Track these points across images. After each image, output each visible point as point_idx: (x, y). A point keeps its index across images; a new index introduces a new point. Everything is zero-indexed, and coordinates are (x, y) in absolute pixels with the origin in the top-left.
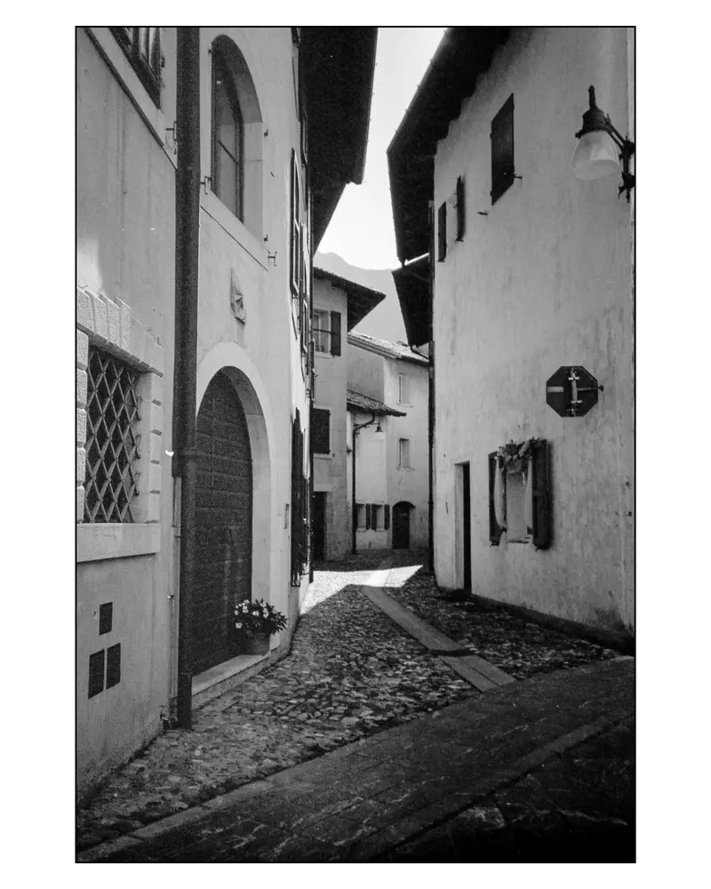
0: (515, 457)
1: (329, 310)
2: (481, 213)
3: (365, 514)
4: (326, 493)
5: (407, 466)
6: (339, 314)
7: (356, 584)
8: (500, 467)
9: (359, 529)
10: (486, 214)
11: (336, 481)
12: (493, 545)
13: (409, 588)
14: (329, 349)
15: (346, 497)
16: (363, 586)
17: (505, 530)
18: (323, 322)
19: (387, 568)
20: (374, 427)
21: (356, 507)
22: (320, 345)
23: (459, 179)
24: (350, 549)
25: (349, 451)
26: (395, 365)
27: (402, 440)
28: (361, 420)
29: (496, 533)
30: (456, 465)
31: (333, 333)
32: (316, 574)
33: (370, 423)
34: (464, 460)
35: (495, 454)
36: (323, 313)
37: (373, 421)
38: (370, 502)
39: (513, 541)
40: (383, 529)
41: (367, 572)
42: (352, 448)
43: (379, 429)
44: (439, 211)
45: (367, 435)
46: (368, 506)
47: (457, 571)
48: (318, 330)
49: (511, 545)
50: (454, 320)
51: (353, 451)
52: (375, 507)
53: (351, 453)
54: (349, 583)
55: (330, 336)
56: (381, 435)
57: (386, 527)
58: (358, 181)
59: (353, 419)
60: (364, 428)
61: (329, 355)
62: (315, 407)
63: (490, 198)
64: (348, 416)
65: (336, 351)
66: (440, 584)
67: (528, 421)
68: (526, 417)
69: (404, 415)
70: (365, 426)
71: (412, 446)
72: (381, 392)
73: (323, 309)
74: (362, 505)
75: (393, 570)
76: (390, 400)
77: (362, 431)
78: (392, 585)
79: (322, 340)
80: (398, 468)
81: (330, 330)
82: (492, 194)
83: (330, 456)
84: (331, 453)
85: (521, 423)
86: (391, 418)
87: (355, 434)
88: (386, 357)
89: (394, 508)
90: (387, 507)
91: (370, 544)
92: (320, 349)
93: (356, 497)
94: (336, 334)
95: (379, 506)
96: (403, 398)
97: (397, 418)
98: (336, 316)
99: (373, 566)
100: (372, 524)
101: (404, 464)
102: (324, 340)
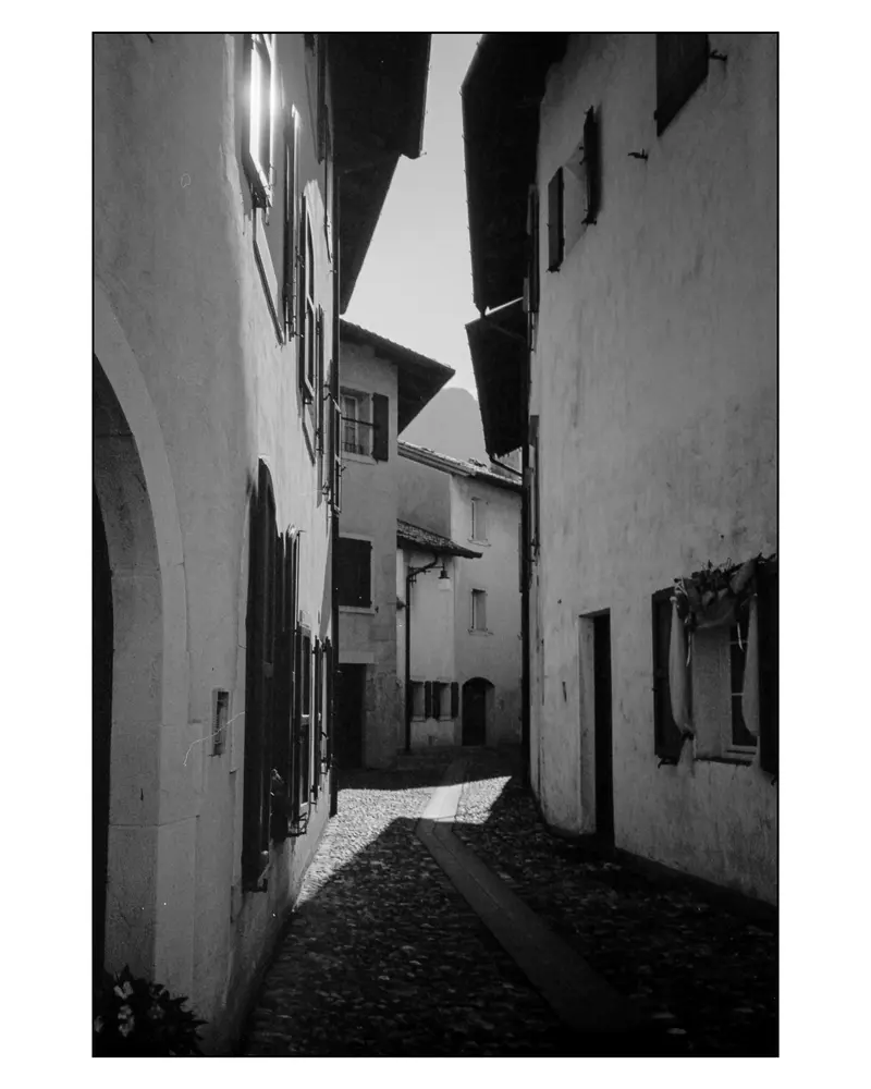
0: (722, 593)
1: (371, 392)
2: (636, 155)
3: (424, 697)
4: (365, 665)
5: (483, 629)
6: (386, 399)
7: (409, 816)
8: (682, 616)
9: (415, 718)
10: (644, 157)
11: (381, 649)
12: (663, 763)
13: (496, 826)
14: (371, 450)
15: (395, 672)
16: (419, 819)
17: (690, 735)
18: (361, 410)
19: (458, 783)
20: (438, 572)
21: (411, 686)
22: (356, 443)
23: (590, 114)
24: (402, 746)
25: (399, 606)
26: (466, 487)
27: (477, 593)
28: (418, 563)
29: (669, 742)
30: (581, 616)
31: (376, 427)
32: (345, 795)
33: (430, 566)
34: (598, 607)
35: (670, 591)
36: (361, 396)
37: (435, 563)
38: (432, 679)
39: (705, 758)
40: (449, 718)
41: (426, 790)
42: (405, 602)
43: (444, 575)
44: (550, 185)
45: (428, 583)
46: (428, 684)
47: (584, 801)
48: (353, 421)
49: (702, 766)
50: (578, 366)
51: (405, 606)
52: (438, 687)
53: (404, 609)
54: (398, 814)
55: (371, 432)
56: (447, 583)
57: (454, 714)
58: (414, 153)
59: (407, 559)
60: (422, 574)
61: (370, 459)
62: (342, 534)
63: (654, 125)
64: (400, 557)
65: (381, 453)
66: (551, 822)
67: (742, 523)
68: (739, 516)
69: (479, 555)
70: (423, 570)
71: (490, 600)
72: (445, 523)
73: (360, 388)
74: (420, 683)
75: (466, 785)
76: (459, 535)
77: (420, 576)
78: (469, 820)
79: (361, 436)
80: (470, 632)
81: (371, 421)
82: (657, 115)
83: (372, 610)
84: (373, 605)
85: (726, 531)
86: (460, 559)
87: (410, 580)
88: (453, 474)
89: (464, 686)
90: (454, 686)
91: (430, 738)
92: (357, 449)
93: (412, 673)
94: (380, 428)
95: (445, 685)
96: (477, 534)
97: (469, 560)
98: (380, 402)
99: (435, 778)
100: (434, 712)
101: (478, 625)
102: (363, 435)
